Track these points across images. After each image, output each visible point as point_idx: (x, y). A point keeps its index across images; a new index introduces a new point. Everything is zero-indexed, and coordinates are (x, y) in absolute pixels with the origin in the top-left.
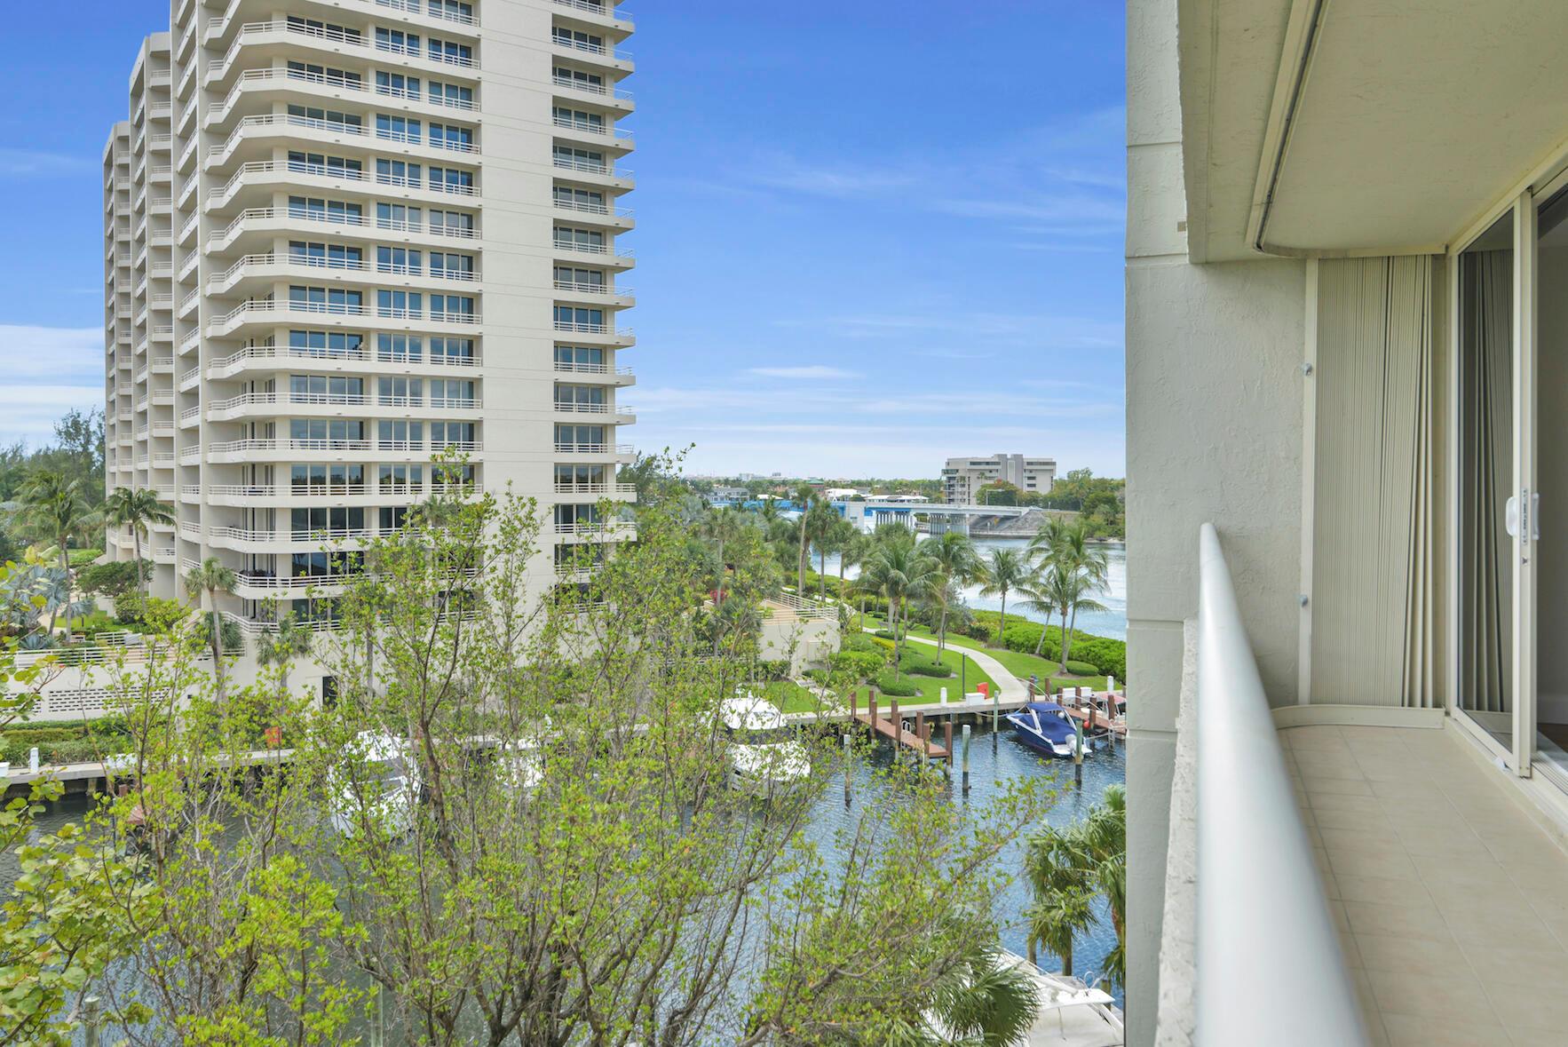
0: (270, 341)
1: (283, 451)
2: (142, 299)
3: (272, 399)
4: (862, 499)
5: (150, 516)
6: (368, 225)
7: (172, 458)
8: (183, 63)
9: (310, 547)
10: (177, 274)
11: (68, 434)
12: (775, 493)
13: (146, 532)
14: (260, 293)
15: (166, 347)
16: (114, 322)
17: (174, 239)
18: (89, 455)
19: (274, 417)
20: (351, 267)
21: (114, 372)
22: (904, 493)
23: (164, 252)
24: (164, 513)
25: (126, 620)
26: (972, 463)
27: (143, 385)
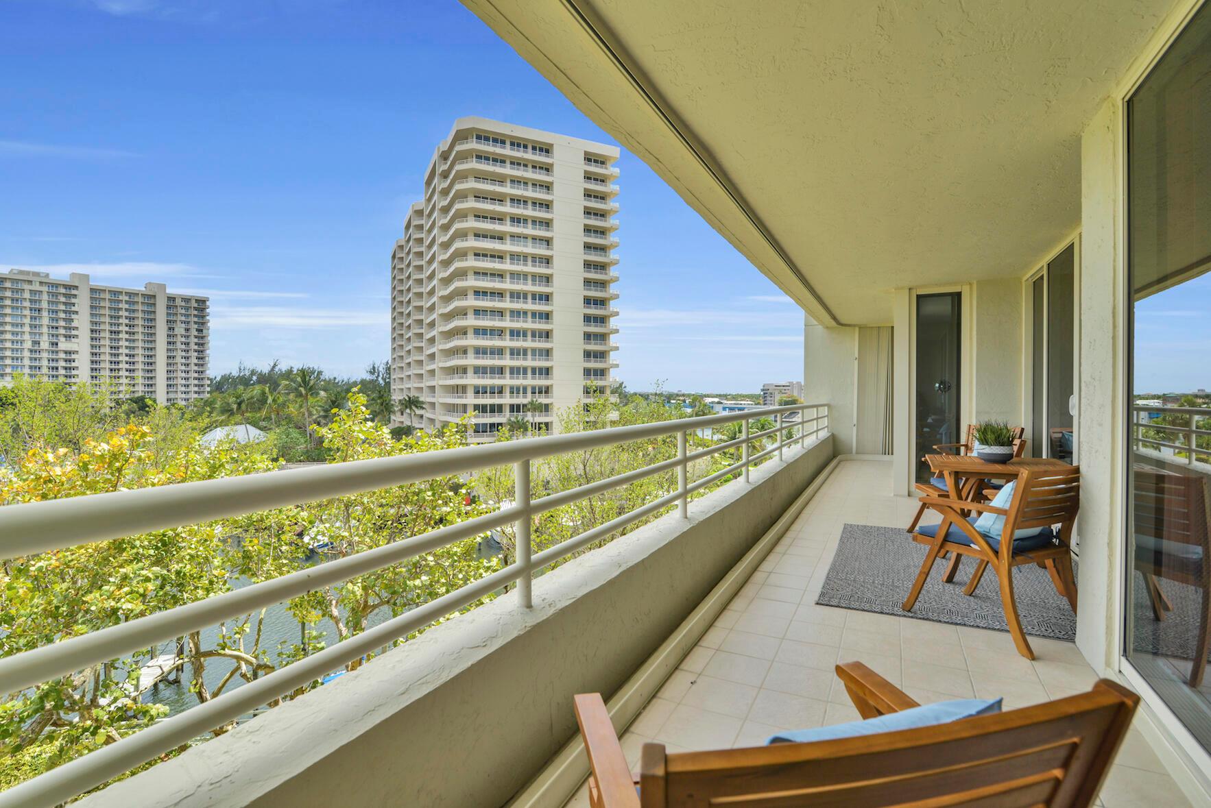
0: (465, 333)
2: (409, 314)
3: (466, 358)
4: (722, 403)
5: (418, 407)
6: (506, 282)
7: (422, 383)
8: (430, 215)
9: (481, 421)
10: (426, 304)
11: (371, 372)
12: (679, 400)
14: (462, 312)
15: (420, 336)
16: (395, 324)
17: (425, 289)
19: (467, 365)
20: (498, 301)
21: (395, 345)
22: (742, 400)
23: (420, 295)
24: (421, 406)
26: (776, 386)
27: (409, 351)
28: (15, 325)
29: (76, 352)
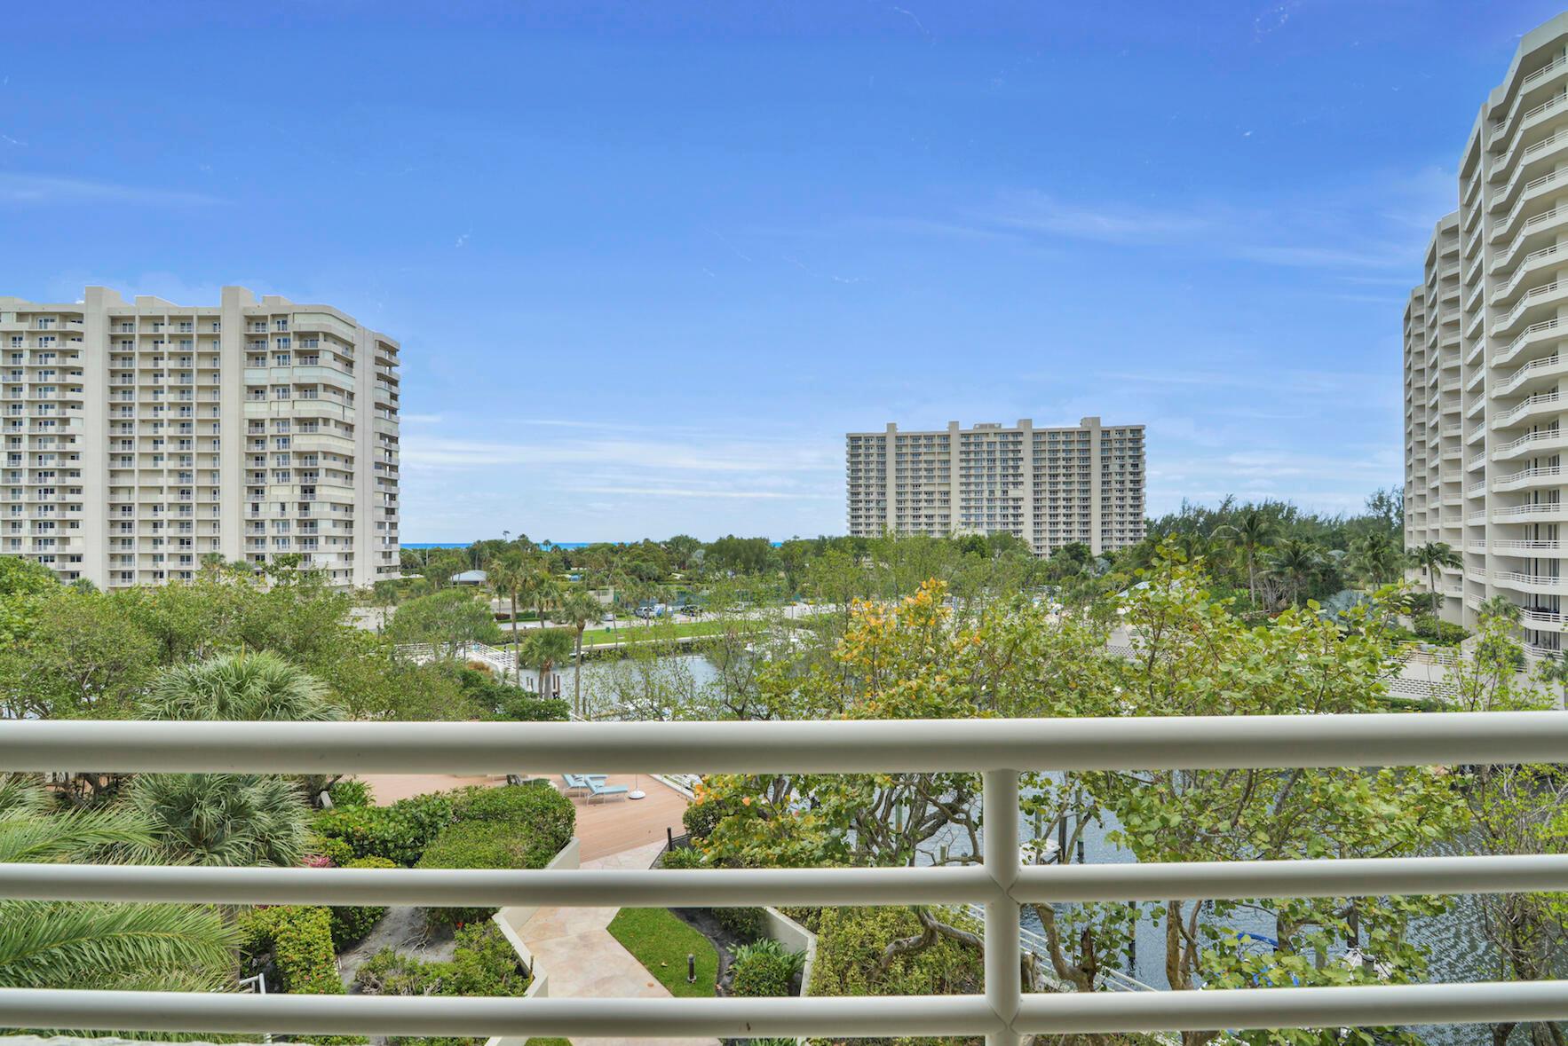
0: (1554, 425)
3: (1556, 472)
5: (1442, 563)
7: (1460, 520)
10: (1464, 386)
11: (1375, 506)
13: (1440, 574)
14: (1545, 388)
15: (1456, 440)
17: (1463, 360)
18: (1389, 519)
19: (1557, 486)
21: (1411, 461)
23: (1454, 371)
24: (1455, 560)
25: (1422, 634)
27: (1436, 469)
28: (976, 476)
29: (1022, 499)
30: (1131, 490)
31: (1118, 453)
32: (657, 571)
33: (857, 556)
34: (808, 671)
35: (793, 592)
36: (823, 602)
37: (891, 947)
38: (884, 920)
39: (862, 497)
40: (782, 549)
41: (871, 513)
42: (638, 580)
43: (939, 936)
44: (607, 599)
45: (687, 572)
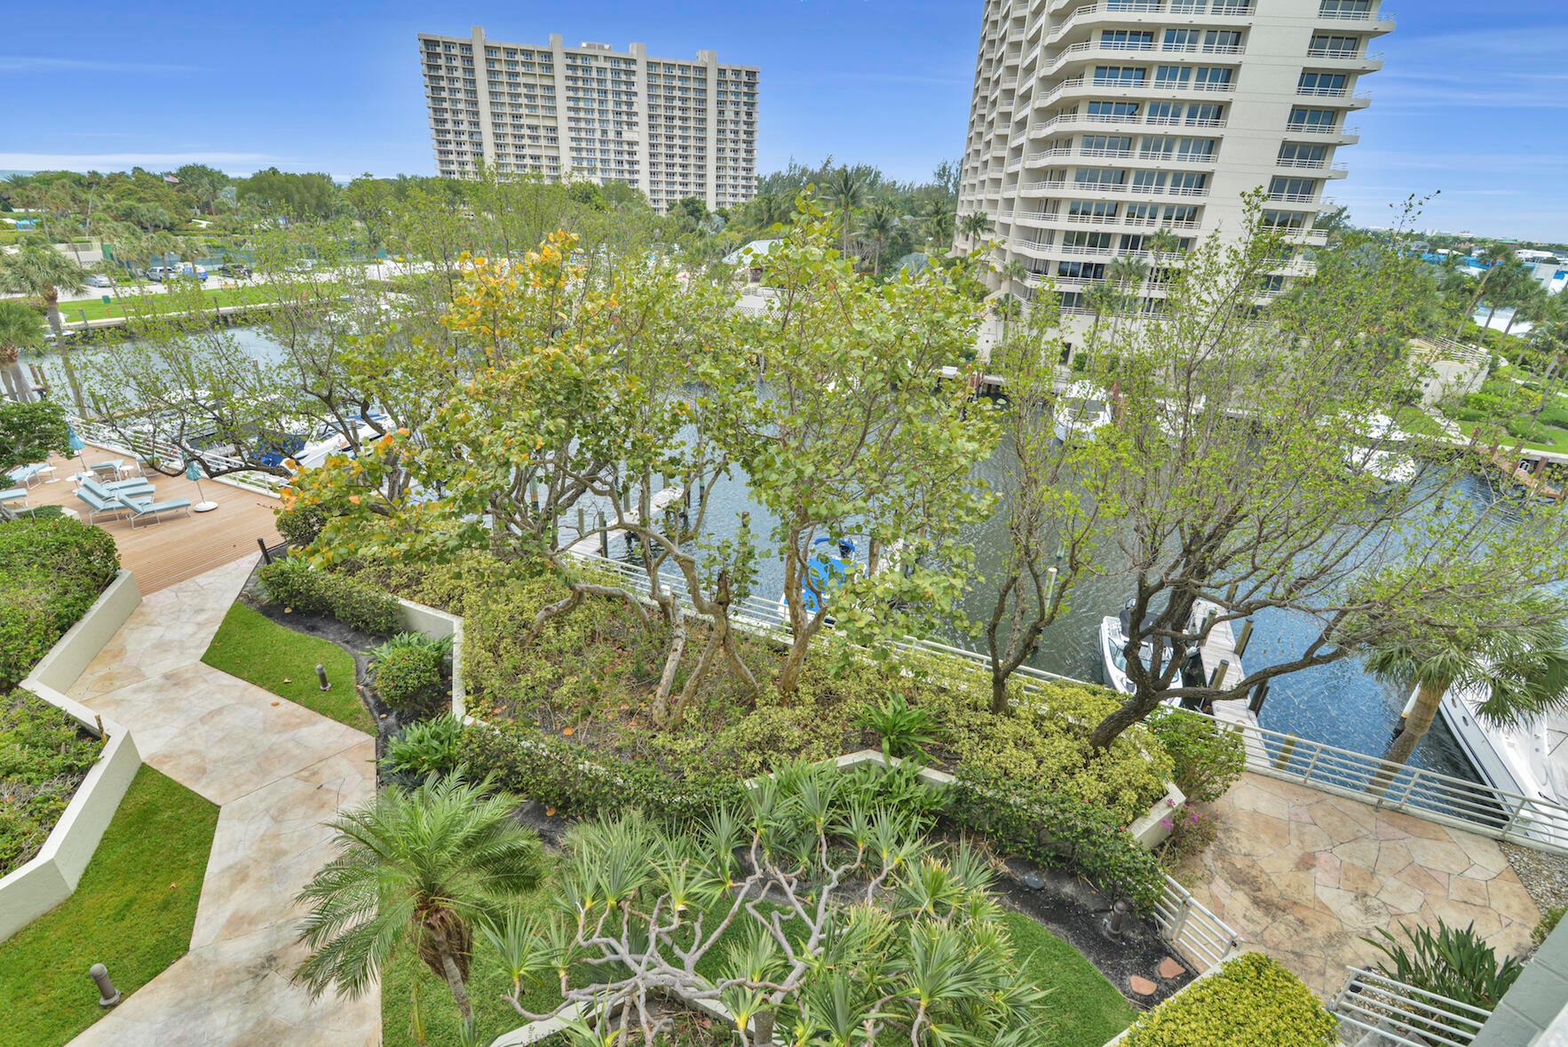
0: (1074, 110)
1: (1069, 190)
4: (1556, 262)
7: (999, 192)
9: (1073, 257)
12: (1457, 249)
14: (1076, 73)
16: (978, 99)
18: (948, 189)
19: (1067, 166)
20: (1143, 48)
21: (972, 134)
27: (989, 143)
28: (587, 111)
29: (637, 143)
30: (744, 142)
31: (733, 98)
32: (167, 216)
33: (451, 203)
34: (410, 344)
35: (374, 248)
36: (416, 260)
37: (542, 613)
38: (530, 591)
39: (449, 126)
40: (350, 190)
41: (464, 148)
42: (138, 229)
43: (586, 595)
44: (92, 255)
45: (216, 218)
